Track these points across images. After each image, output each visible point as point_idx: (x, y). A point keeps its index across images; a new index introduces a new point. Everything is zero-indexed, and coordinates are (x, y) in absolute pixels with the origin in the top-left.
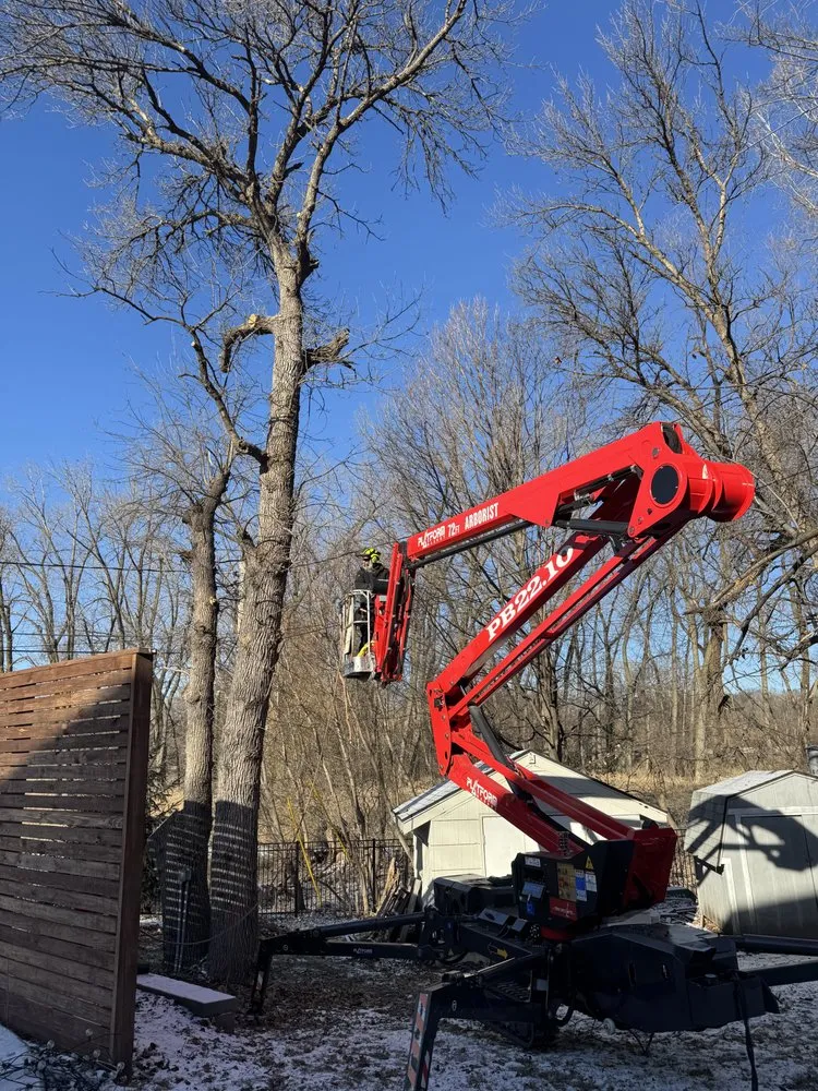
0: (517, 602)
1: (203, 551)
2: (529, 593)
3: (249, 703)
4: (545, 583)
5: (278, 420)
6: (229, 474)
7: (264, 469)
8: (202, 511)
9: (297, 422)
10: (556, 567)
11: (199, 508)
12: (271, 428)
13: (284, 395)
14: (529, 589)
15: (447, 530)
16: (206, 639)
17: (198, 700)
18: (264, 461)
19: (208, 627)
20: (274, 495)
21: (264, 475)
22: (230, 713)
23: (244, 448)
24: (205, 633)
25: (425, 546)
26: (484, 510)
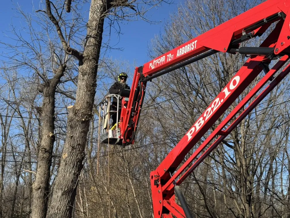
0: (205, 115)
1: (48, 107)
2: (212, 109)
3: (65, 191)
4: (222, 101)
5: (91, 36)
6: (65, 66)
7: (81, 63)
8: (49, 85)
9: (101, 38)
10: (229, 90)
11: (47, 84)
12: (87, 42)
13: (94, 23)
14: (213, 106)
15: (166, 58)
16: (46, 155)
17: (39, 189)
18: (81, 59)
19: (48, 148)
20: (86, 77)
21: (81, 66)
22: (55, 196)
23: (70, 51)
24: (46, 152)
25: (153, 68)
26: (189, 45)
